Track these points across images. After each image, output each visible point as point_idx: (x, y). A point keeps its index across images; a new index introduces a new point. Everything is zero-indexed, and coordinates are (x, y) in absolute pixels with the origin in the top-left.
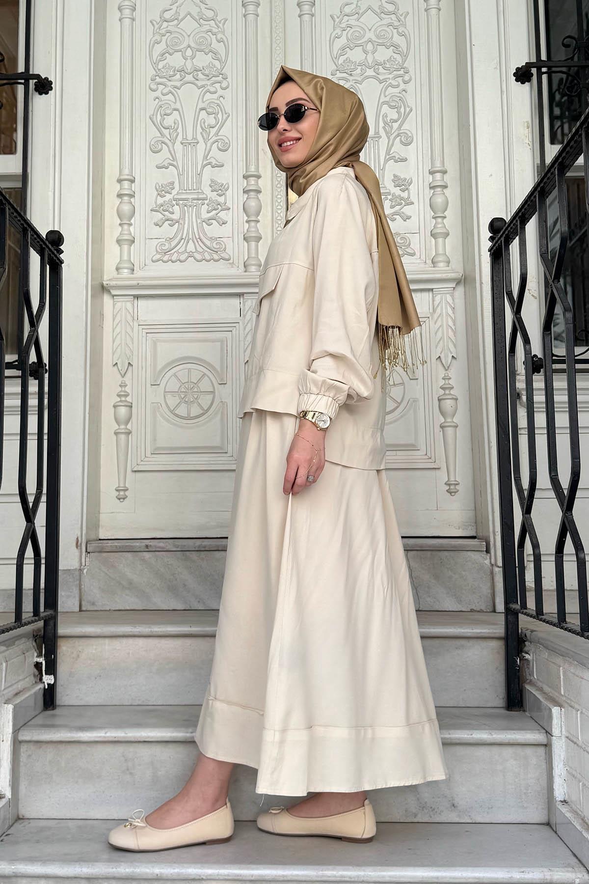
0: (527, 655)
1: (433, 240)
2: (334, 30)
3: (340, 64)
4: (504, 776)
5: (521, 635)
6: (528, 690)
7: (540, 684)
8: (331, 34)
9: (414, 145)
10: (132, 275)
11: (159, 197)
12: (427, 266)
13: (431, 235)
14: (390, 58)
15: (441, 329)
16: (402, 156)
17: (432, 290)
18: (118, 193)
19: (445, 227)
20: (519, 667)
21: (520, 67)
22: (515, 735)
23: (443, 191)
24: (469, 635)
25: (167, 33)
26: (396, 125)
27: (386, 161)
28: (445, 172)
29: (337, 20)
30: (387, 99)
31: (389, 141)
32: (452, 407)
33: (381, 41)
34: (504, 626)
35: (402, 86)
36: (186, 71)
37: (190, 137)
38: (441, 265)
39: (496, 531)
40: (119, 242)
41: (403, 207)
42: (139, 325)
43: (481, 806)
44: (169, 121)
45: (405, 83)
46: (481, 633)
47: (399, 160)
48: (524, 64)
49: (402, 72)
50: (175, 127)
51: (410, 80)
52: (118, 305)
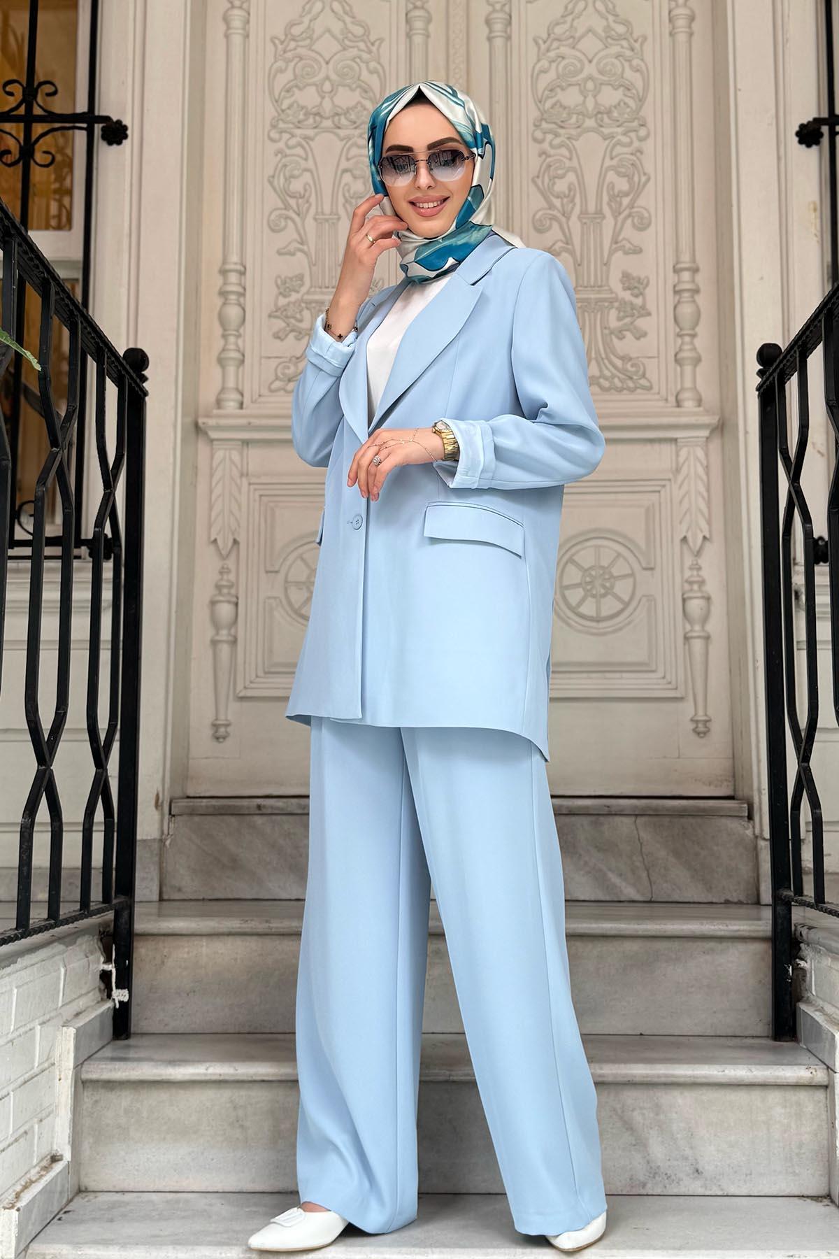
0: (803, 962)
1: (678, 368)
2: (539, 60)
3: (546, 109)
4: (768, 1130)
5: (795, 934)
6: (803, 1011)
7: (821, 1003)
8: (534, 67)
9: (652, 229)
10: (241, 411)
11: (281, 298)
12: (669, 405)
13: (677, 361)
14: (619, 104)
15: (687, 496)
16: (635, 244)
17: (674, 440)
18: (221, 289)
19: (694, 349)
20: (791, 979)
21: (805, 122)
22: (784, 1072)
23: (693, 297)
24: (722, 933)
25: (296, 57)
26: (626, 201)
27: (611, 253)
28: (695, 270)
29: (543, 47)
30: (614, 162)
31: (616, 224)
32: (701, 609)
33: (606, 78)
34: (771, 922)
35: (636, 144)
36: (322, 114)
37: (327, 209)
38: (689, 405)
39: (763, 787)
40: (221, 362)
41: (635, 321)
42: (250, 484)
43: (736, 1172)
44: (296, 186)
45: (641, 140)
46: (738, 931)
47: (631, 251)
48: (811, 119)
49: (635, 124)
50: (307, 195)
51: (648, 136)
52: (220, 454)
